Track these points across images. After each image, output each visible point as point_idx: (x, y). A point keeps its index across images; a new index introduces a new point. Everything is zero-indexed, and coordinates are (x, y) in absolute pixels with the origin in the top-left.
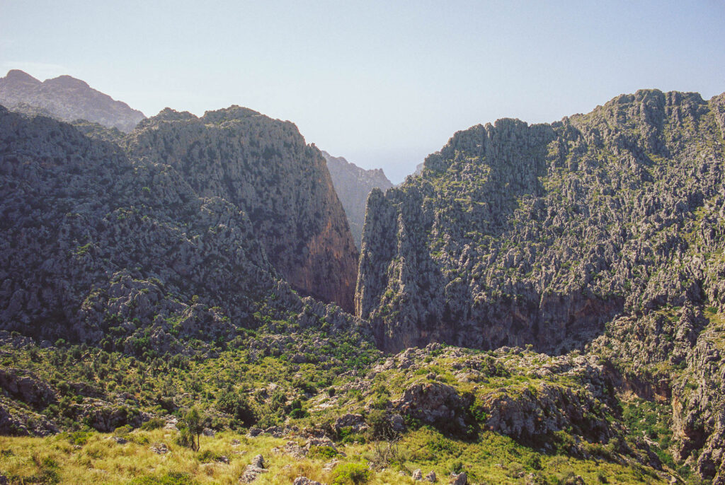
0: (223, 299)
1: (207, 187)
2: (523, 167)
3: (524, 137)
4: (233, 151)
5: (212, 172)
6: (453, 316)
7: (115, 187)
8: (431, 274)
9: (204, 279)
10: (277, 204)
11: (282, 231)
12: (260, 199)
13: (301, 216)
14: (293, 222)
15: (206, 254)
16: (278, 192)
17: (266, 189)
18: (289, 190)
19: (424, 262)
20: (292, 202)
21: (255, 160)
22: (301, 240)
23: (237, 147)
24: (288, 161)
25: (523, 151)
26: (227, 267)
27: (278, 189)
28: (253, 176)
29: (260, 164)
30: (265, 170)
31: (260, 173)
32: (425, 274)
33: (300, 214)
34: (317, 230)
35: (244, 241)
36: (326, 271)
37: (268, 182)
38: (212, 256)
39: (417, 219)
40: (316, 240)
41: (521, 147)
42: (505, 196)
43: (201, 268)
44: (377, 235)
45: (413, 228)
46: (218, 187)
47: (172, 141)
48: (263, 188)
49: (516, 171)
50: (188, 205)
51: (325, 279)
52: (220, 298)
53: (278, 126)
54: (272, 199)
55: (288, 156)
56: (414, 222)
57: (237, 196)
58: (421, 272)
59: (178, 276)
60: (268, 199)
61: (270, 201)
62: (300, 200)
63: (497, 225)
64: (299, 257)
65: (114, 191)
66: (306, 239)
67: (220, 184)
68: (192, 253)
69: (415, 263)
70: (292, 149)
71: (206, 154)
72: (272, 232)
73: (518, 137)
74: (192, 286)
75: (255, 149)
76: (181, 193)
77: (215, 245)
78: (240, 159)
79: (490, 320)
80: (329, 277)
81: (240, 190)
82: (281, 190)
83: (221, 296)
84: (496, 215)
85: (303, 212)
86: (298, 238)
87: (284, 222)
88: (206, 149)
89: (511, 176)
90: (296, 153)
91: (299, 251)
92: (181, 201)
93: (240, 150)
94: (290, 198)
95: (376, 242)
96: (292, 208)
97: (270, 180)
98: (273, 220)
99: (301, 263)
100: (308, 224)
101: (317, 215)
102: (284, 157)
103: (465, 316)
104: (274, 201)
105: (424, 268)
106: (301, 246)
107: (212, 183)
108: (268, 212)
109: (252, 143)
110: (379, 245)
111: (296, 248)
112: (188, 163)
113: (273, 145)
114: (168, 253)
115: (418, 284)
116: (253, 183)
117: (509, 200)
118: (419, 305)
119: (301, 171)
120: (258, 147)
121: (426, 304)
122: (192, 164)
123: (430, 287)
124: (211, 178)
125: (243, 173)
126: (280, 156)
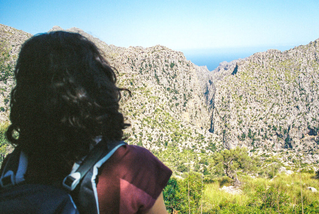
0: (163, 126)
1: (149, 79)
2: (280, 71)
3: (280, 57)
4: (158, 64)
5: (151, 73)
6: (252, 134)
7: (120, 81)
8: (243, 117)
9: (156, 118)
10: (175, 86)
11: (177, 97)
12: (169, 84)
13: (185, 91)
14: (182, 93)
15: (156, 108)
16: (176, 81)
17: (171, 80)
18: (180, 80)
19: (240, 112)
20: (181, 85)
21: (167, 68)
22: (185, 101)
23: (160, 63)
24: (180, 68)
25: (279, 64)
26: (163, 113)
27: (176, 80)
28: (166, 74)
29: (169, 70)
30: (170, 72)
31: (169, 73)
32: (240, 117)
33: (185, 90)
34: (191, 96)
35: (169, 103)
36: (195, 114)
37: (172, 77)
38: (157, 109)
39: (236, 93)
40: (191, 101)
41: (278, 62)
42: (272, 84)
43: (154, 114)
44: (220, 100)
45: (234, 97)
46: (153, 79)
47: (135, 61)
48: (170, 79)
49: (277, 73)
50: (146, 88)
51: (195, 117)
52: (162, 126)
53: (176, 53)
54: (174, 84)
55: (180, 66)
56: (234, 95)
57: (160, 83)
58: (239, 116)
59: (146, 117)
60: (172, 84)
61: (173, 85)
62: (185, 84)
63: (269, 96)
64: (185, 108)
65: (120, 83)
66: (187, 101)
67: (154, 78)
68: (151, 108)
69: (236, 112)
70: (182, 63)
71: (148, 66)
72: (174, 97)
73: (277, 57)
74: (152, 122)
75: (167, 63)
76: (143, 83)
77: (158, 105)
78: (161, 67)
79: (267, 136)
80: (196, 116)
81: (161, 80)
82: (177, 80)
83: (162, 125)
84: (269, 92)
85: (186, 89)
86: (184, 100)
87: (178, 93)
88: (148, 64)
89: (275, 75)
90: (183, 65)
91: (184, 106)
92: (144, 87)
93: (161, 64)
94: (181, 83)
95: (220, 103)
96: (182, 87)
97: (173, 76)
98: (174, 93)
99: (185, 110)
100: (188, 94)
101: (191, 90)
102: (178, 67)
103: (257, 135)
104: (174, 85)
105: (240, 114)
106: (185, 103)
107: (150, 78)
108: (172, 89)
109: (166, 61)
110: (221, 104)
111: (183, 104)
112: (141, 69)
113: (174, 62)
114: (142, 108)
115: (238, 121)
116: (166, 78)
117: (274, 85)
118: (239, 129)
119: (185, 72)
120: (168, 63)
121: (241, 129)
122: (143, 70)
123: (243, 122)
124: (150, 75)
125: (162, 73)
126: (177, 66)
